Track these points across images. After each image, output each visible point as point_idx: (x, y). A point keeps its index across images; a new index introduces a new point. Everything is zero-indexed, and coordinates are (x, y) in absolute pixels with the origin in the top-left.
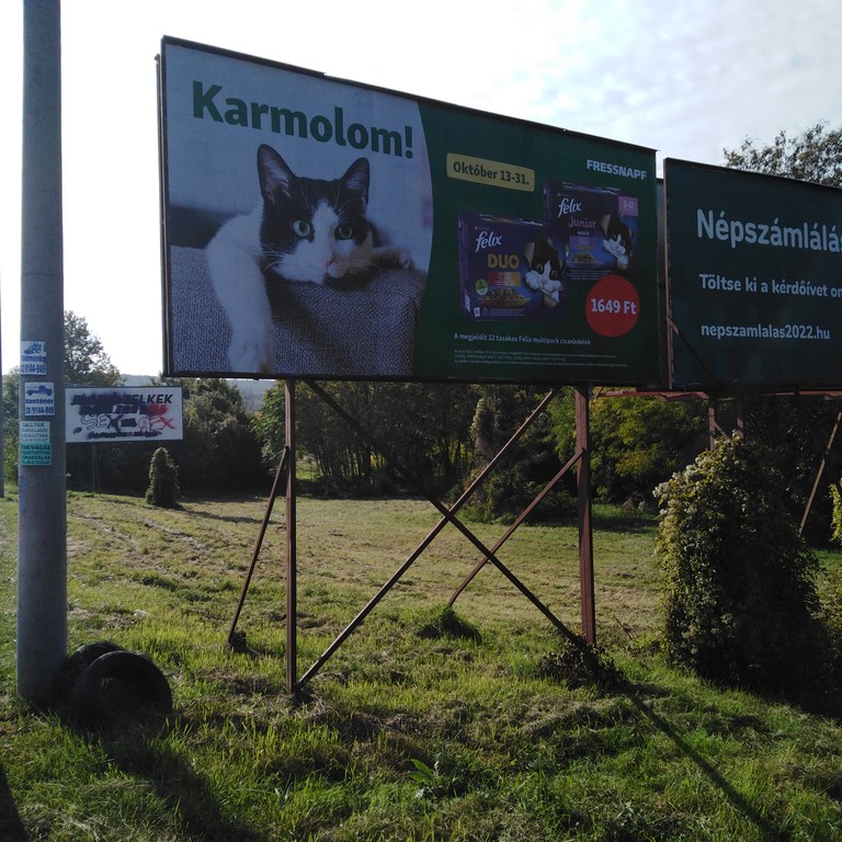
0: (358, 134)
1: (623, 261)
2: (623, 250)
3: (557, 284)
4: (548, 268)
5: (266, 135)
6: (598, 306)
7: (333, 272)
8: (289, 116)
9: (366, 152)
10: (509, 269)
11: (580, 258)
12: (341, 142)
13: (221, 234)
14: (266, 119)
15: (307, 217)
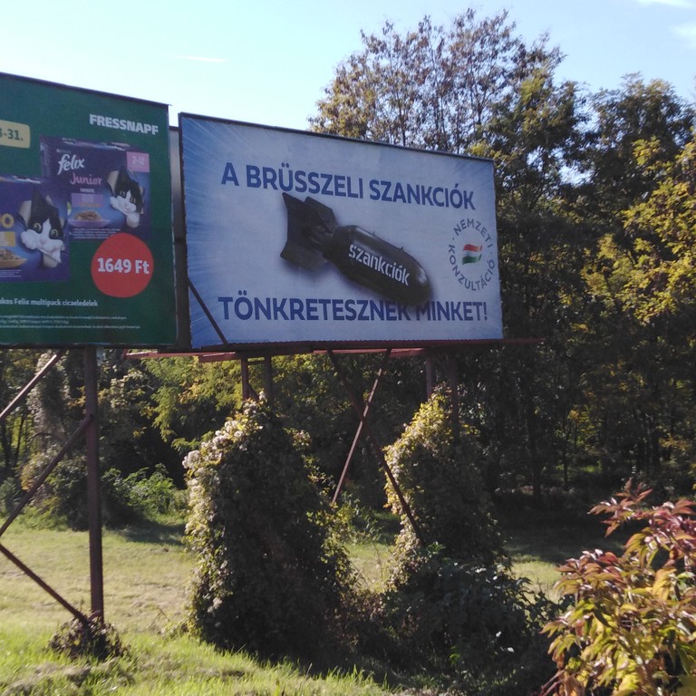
1: (134, 219)
2: (133, 207)
3: (59, 243)
4: (47, 226)
6: (105, 266)
10: (2, 229)
11: (84, 216)
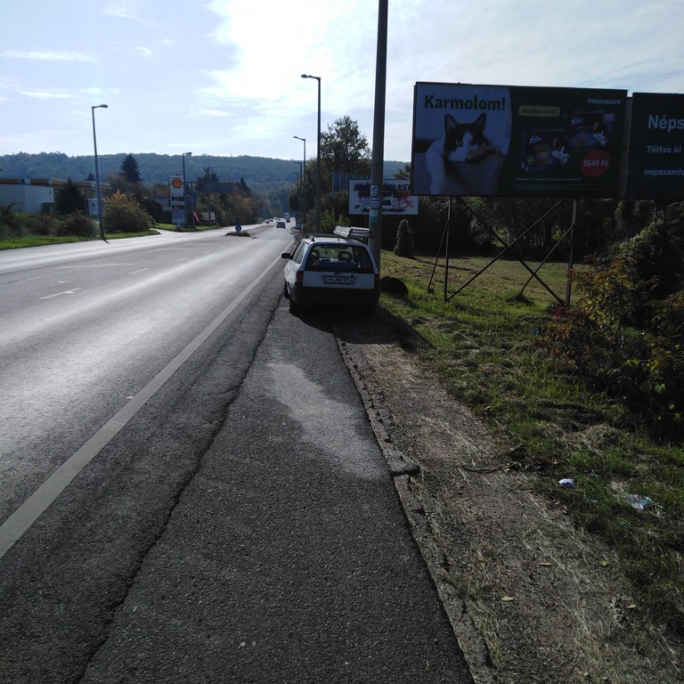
0: (483, 104)
1: (603, 143)
3: (567, 155)
4: (563, 148)
5: (449, 110)
6: (587, 163)
7: (469, 158)
8: (457, 101)
9: (485, 111)
10: (544, 151)
11: (580, 143)
12: (476, 108)
13: (431, 147)
14: (449, 104)
15: (460, 138)
